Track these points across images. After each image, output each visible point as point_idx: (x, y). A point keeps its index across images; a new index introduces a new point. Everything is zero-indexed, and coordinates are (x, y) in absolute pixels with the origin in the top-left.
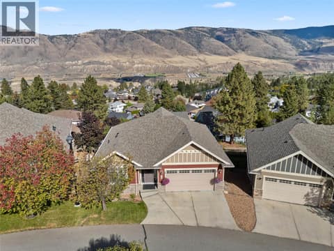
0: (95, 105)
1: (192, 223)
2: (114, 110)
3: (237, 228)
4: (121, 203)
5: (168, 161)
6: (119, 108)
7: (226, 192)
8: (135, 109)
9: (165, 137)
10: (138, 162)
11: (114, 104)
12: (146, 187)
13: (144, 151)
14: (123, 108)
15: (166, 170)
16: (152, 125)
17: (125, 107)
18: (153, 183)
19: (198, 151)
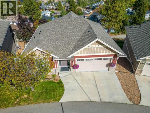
0: (33, 12)
1: (97, 99)
2: (45, 15)
3: (129, 102)
4: (45, 83)
5: (78, 53)
6: (48, 14)
7: (117, 71)
8: (56, 15)
9: (75, 34)
10: (56, 55)
11: (45, 12)
12: (63, 69)
13: (60, 45)
14: (50, 14)
15: (76, 59)
16: (65, 25)
17: (50, 13)
18: (67, 66)
19: (100, 46)
